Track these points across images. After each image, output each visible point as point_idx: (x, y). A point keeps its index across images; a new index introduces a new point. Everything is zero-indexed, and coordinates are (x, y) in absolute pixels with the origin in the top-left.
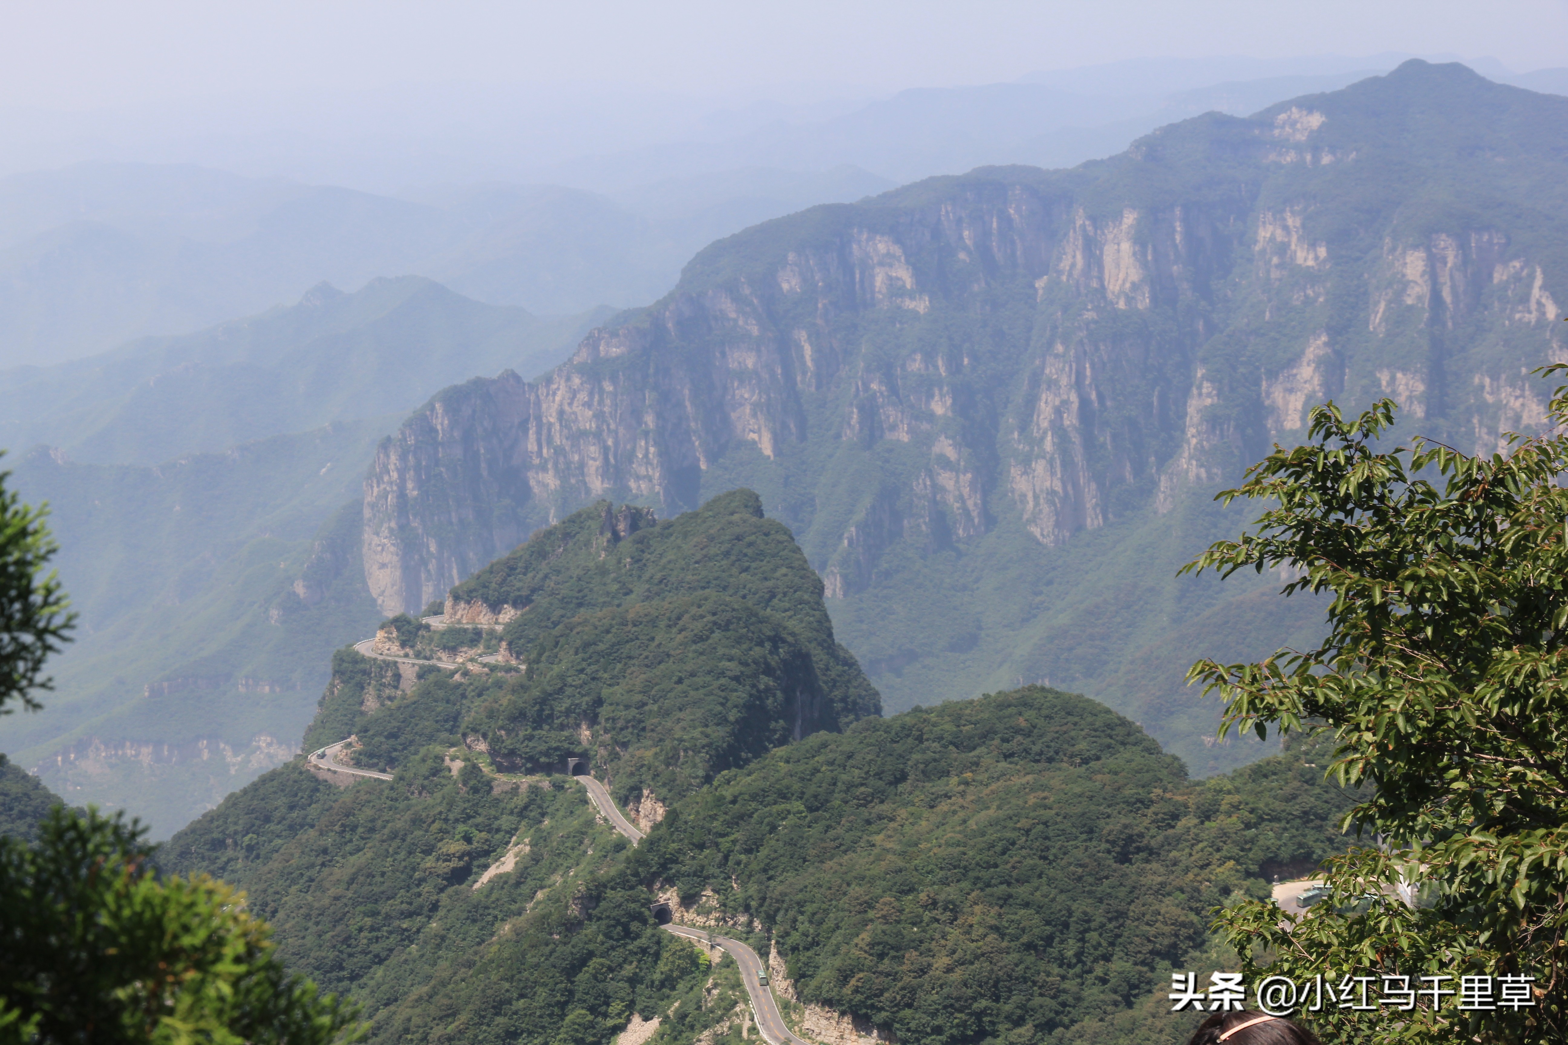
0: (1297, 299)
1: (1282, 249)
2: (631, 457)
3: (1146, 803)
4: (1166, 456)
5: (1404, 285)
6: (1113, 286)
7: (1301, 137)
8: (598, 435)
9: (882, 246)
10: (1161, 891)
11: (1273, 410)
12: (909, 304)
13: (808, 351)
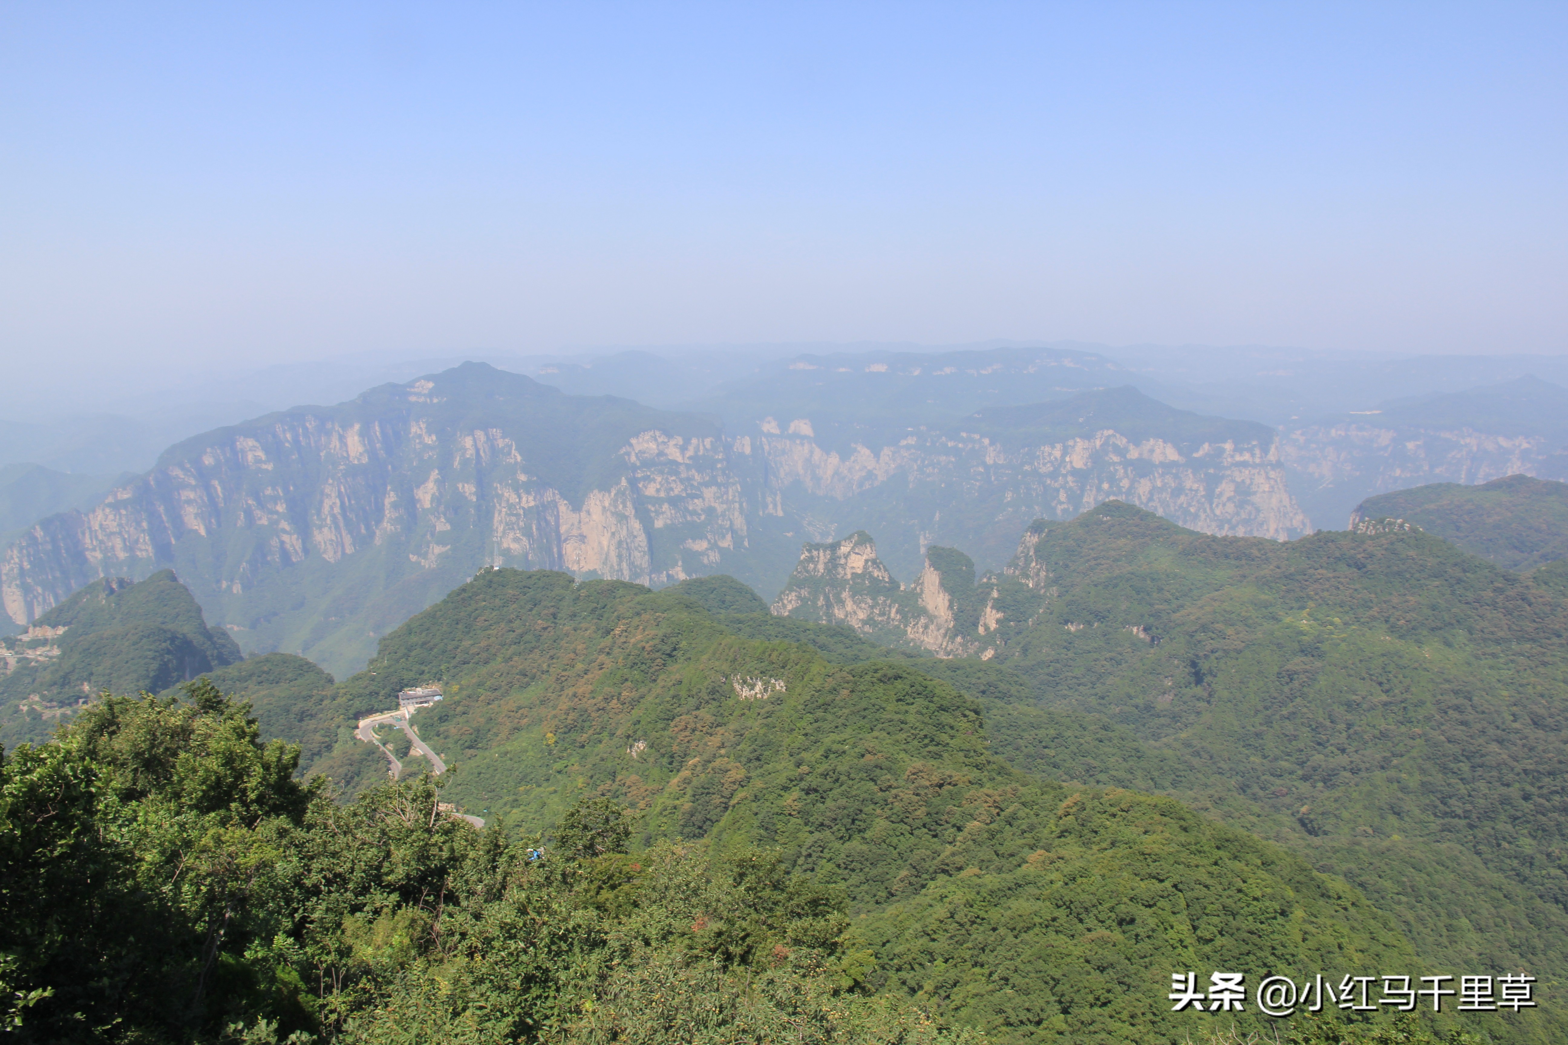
0: (426, 457)
1: (420, 436)
2: (137, 541)
3: (311, 697)
4: (379, 521)
5: (466, 450)
6: (352, 454)
7: (426, 392)
8: (120, 533)
9: (251, 442)
10: (315, 731)
11: (419, 500)
12: (264, 466)
13: (219, 489)
